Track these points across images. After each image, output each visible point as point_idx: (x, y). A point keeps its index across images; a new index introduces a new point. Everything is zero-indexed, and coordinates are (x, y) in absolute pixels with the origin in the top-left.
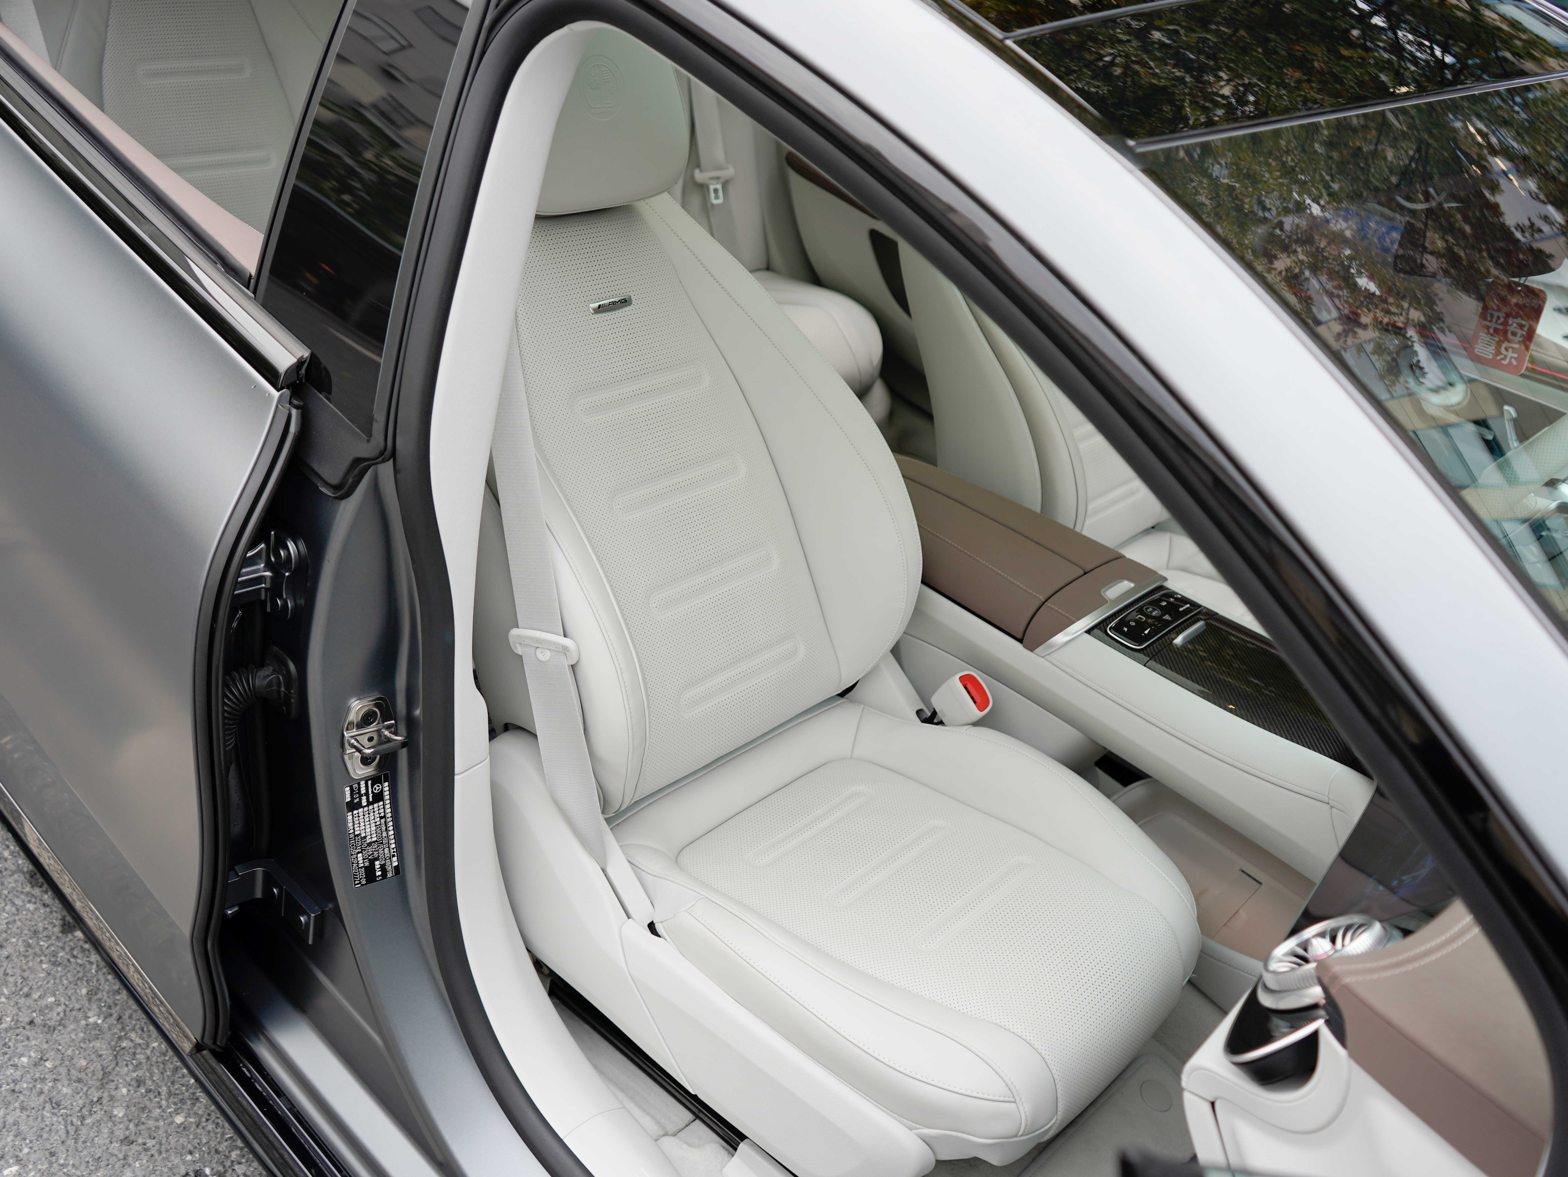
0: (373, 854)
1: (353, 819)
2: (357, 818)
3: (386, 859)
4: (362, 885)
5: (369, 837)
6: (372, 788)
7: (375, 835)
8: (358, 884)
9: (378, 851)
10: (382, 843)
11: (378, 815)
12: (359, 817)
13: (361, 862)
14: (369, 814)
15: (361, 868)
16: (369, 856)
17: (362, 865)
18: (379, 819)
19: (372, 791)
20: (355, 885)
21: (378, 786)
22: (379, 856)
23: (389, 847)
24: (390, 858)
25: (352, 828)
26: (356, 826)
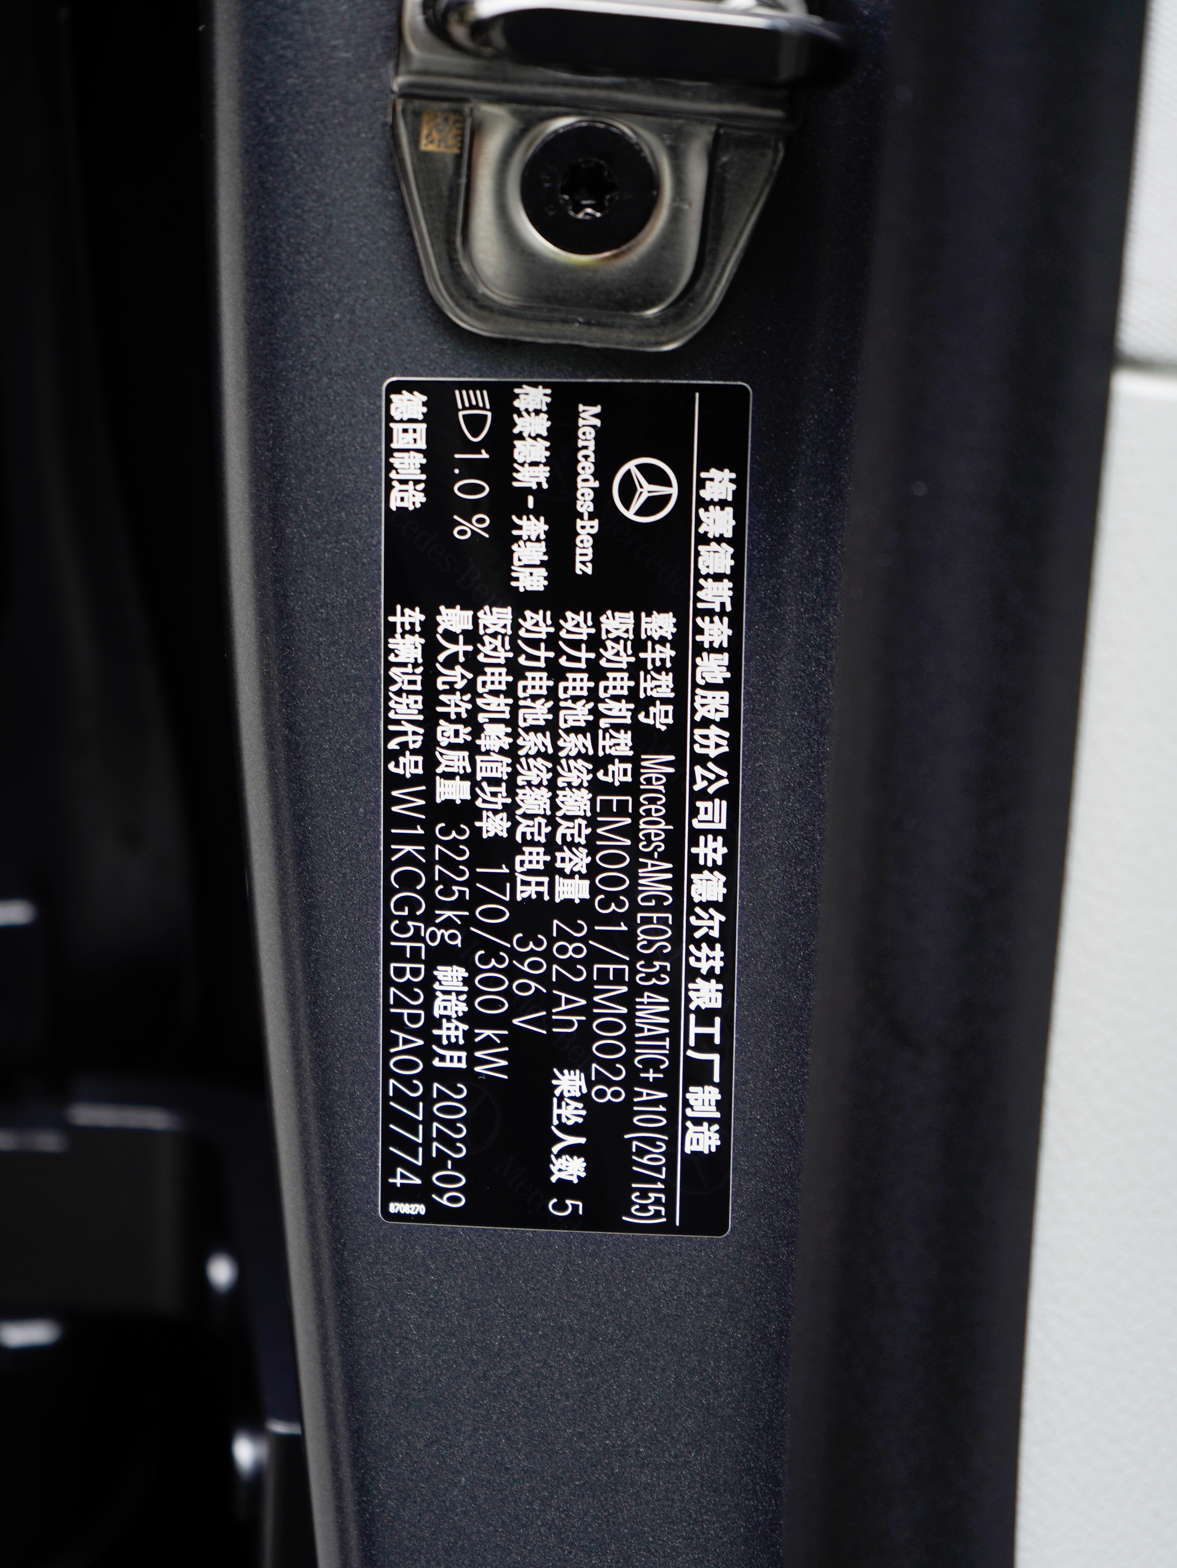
0: (548, 1001)
1: (430, 676)
2: (458, 675)
3: (633, 1080)
4: (436, 1213)
5: (534, 858)
6: (603, 473)
7: (580, 860)
8: (407, 1194)
9: (586, 990)
10: (627, 942)
11: (621, 711)
12: (474, 666)
13: (451, 1031)
14: (556, 672)
15: (450, 1077)
16: (519, 1006)
17: (456, 1060)
18: (623, 743)
19: (602, 496)
20: (393, 1194)
21: (654, 475)
22: (586, 1034)
23: (672, 992)
24: (668, 1083)
25: (416, 741)
26: (445, 732)
